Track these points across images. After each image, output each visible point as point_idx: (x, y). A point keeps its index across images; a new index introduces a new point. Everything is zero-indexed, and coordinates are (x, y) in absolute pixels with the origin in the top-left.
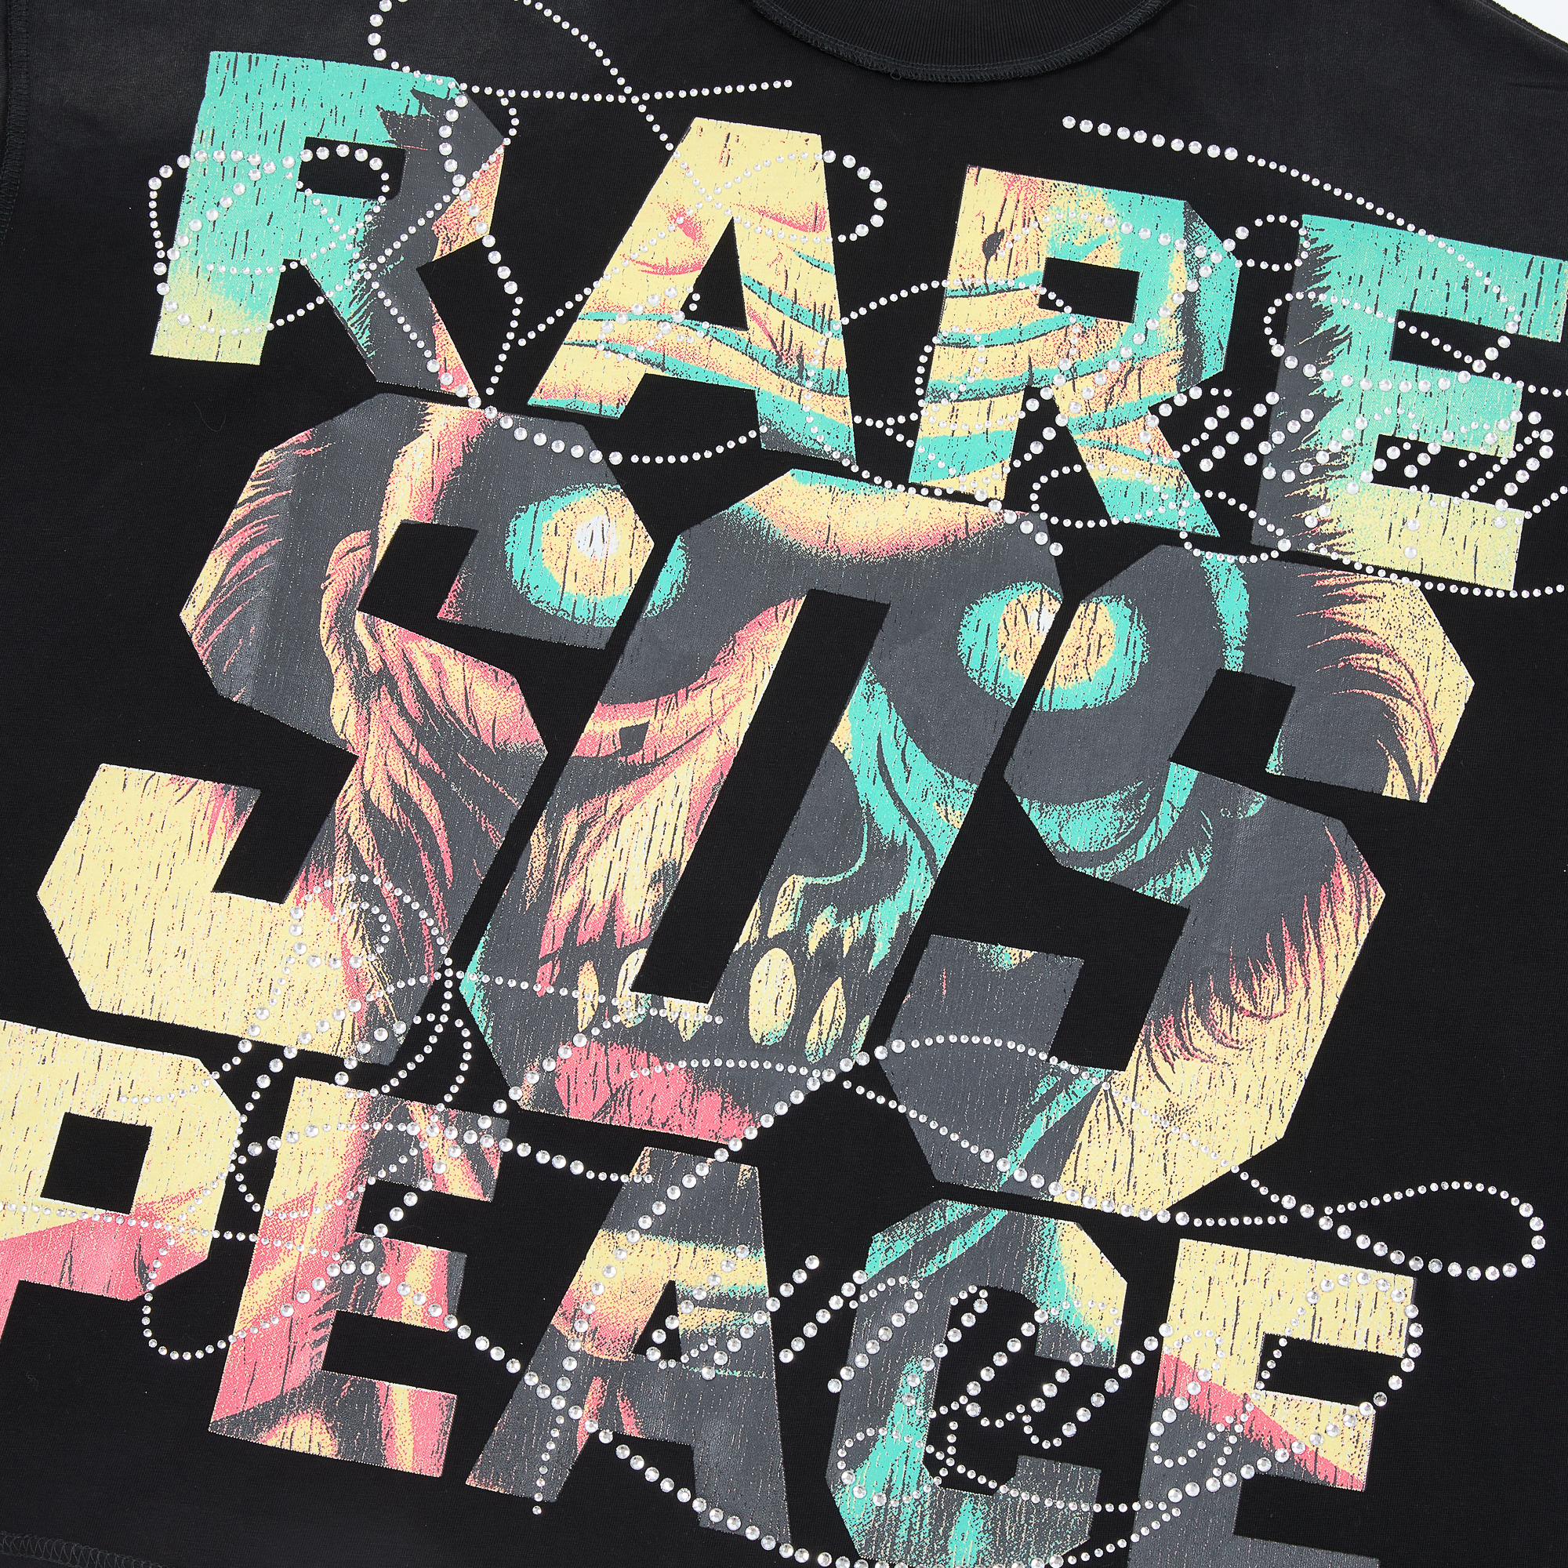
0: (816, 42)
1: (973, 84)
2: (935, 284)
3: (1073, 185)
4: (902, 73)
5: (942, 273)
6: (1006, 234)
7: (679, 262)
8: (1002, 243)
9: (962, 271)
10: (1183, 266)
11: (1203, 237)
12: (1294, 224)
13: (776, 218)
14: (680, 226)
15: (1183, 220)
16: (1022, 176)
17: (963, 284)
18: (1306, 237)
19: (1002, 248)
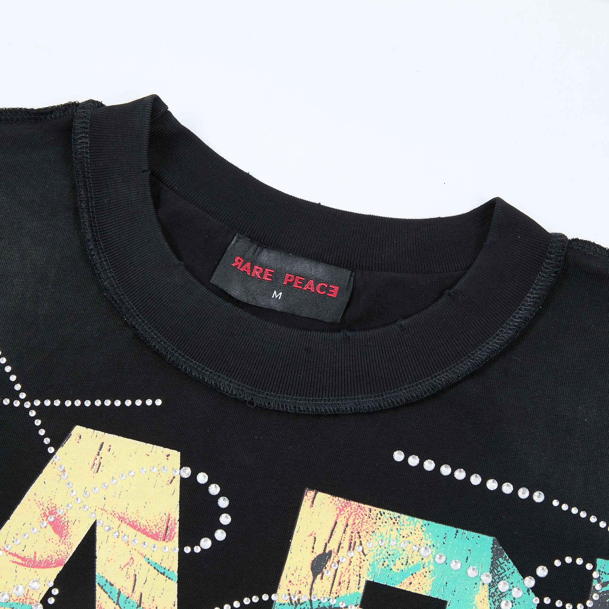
0: (186, 368)
1: (318, 416)
2: (265, 597)
3: (396, 514)
4: (257, 402)
5: (273, 588)
6: (333, 555)
7: (45, 557)
8: (329, 563)
9: (290, 587)
10: (487, 599)
11: (507, 573)
12: (589, 567)
13: (133, 525)
14: (51, 523)
15: (491, 555)
16: (352, 502)
17: (291, 599)
18: (599, 580)
19: (328, 568)
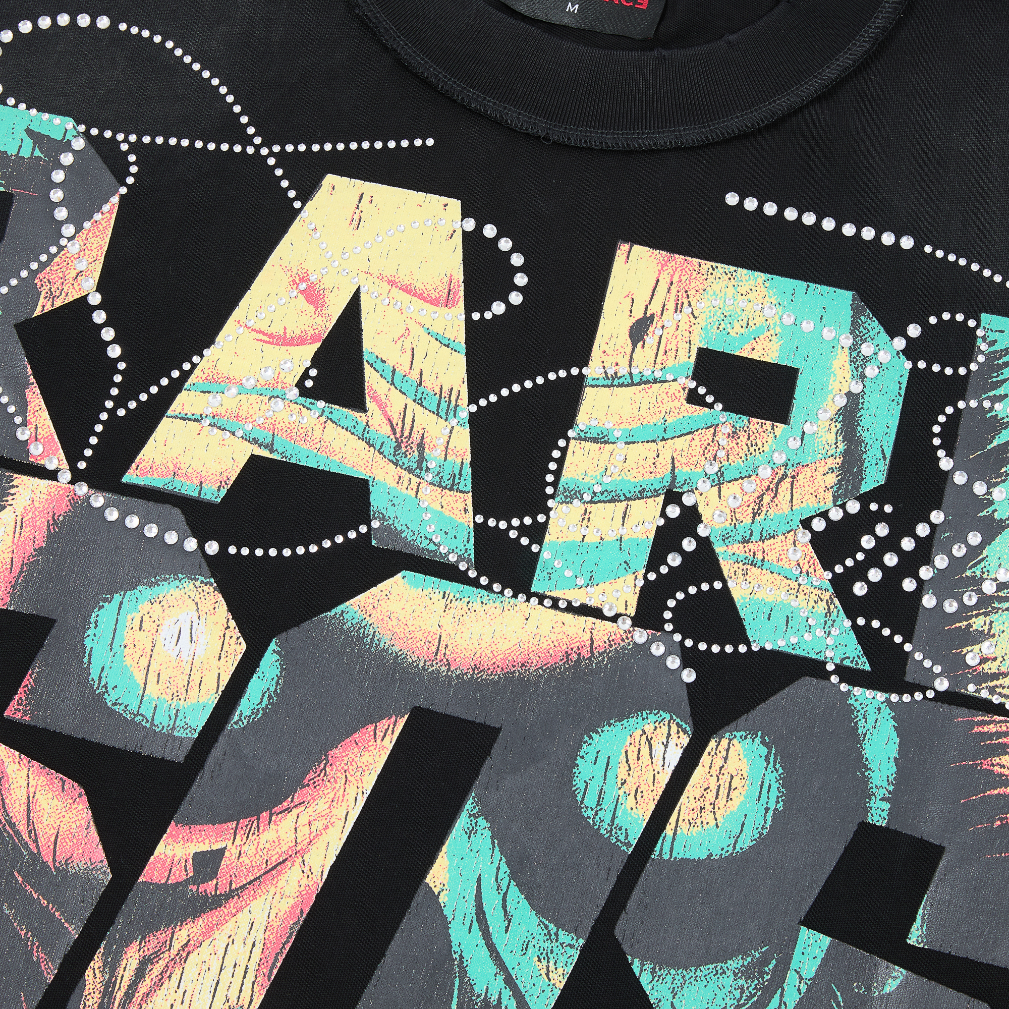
0: (463, 98)
1: (630, 153)
2: (575, 371)
3: (732, 268)
4: (554, 137)
5: (583, 360)
6: (656, 319)
7: (298, 332)
8: (651, 329)
9: (605, 358)
10: (847, 365)
11: (871, 333)
12: (972, 323)
13: (407, 289)
14: (302, 292)
15: (851, 313)
16: (677, 256)
17: (606, 373)
18: (984, 338)
19: (650, 335)
